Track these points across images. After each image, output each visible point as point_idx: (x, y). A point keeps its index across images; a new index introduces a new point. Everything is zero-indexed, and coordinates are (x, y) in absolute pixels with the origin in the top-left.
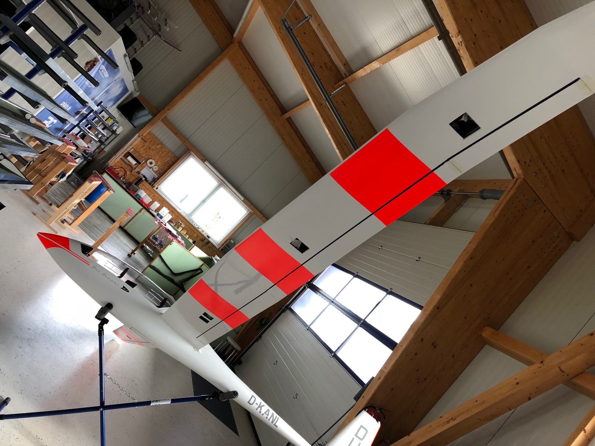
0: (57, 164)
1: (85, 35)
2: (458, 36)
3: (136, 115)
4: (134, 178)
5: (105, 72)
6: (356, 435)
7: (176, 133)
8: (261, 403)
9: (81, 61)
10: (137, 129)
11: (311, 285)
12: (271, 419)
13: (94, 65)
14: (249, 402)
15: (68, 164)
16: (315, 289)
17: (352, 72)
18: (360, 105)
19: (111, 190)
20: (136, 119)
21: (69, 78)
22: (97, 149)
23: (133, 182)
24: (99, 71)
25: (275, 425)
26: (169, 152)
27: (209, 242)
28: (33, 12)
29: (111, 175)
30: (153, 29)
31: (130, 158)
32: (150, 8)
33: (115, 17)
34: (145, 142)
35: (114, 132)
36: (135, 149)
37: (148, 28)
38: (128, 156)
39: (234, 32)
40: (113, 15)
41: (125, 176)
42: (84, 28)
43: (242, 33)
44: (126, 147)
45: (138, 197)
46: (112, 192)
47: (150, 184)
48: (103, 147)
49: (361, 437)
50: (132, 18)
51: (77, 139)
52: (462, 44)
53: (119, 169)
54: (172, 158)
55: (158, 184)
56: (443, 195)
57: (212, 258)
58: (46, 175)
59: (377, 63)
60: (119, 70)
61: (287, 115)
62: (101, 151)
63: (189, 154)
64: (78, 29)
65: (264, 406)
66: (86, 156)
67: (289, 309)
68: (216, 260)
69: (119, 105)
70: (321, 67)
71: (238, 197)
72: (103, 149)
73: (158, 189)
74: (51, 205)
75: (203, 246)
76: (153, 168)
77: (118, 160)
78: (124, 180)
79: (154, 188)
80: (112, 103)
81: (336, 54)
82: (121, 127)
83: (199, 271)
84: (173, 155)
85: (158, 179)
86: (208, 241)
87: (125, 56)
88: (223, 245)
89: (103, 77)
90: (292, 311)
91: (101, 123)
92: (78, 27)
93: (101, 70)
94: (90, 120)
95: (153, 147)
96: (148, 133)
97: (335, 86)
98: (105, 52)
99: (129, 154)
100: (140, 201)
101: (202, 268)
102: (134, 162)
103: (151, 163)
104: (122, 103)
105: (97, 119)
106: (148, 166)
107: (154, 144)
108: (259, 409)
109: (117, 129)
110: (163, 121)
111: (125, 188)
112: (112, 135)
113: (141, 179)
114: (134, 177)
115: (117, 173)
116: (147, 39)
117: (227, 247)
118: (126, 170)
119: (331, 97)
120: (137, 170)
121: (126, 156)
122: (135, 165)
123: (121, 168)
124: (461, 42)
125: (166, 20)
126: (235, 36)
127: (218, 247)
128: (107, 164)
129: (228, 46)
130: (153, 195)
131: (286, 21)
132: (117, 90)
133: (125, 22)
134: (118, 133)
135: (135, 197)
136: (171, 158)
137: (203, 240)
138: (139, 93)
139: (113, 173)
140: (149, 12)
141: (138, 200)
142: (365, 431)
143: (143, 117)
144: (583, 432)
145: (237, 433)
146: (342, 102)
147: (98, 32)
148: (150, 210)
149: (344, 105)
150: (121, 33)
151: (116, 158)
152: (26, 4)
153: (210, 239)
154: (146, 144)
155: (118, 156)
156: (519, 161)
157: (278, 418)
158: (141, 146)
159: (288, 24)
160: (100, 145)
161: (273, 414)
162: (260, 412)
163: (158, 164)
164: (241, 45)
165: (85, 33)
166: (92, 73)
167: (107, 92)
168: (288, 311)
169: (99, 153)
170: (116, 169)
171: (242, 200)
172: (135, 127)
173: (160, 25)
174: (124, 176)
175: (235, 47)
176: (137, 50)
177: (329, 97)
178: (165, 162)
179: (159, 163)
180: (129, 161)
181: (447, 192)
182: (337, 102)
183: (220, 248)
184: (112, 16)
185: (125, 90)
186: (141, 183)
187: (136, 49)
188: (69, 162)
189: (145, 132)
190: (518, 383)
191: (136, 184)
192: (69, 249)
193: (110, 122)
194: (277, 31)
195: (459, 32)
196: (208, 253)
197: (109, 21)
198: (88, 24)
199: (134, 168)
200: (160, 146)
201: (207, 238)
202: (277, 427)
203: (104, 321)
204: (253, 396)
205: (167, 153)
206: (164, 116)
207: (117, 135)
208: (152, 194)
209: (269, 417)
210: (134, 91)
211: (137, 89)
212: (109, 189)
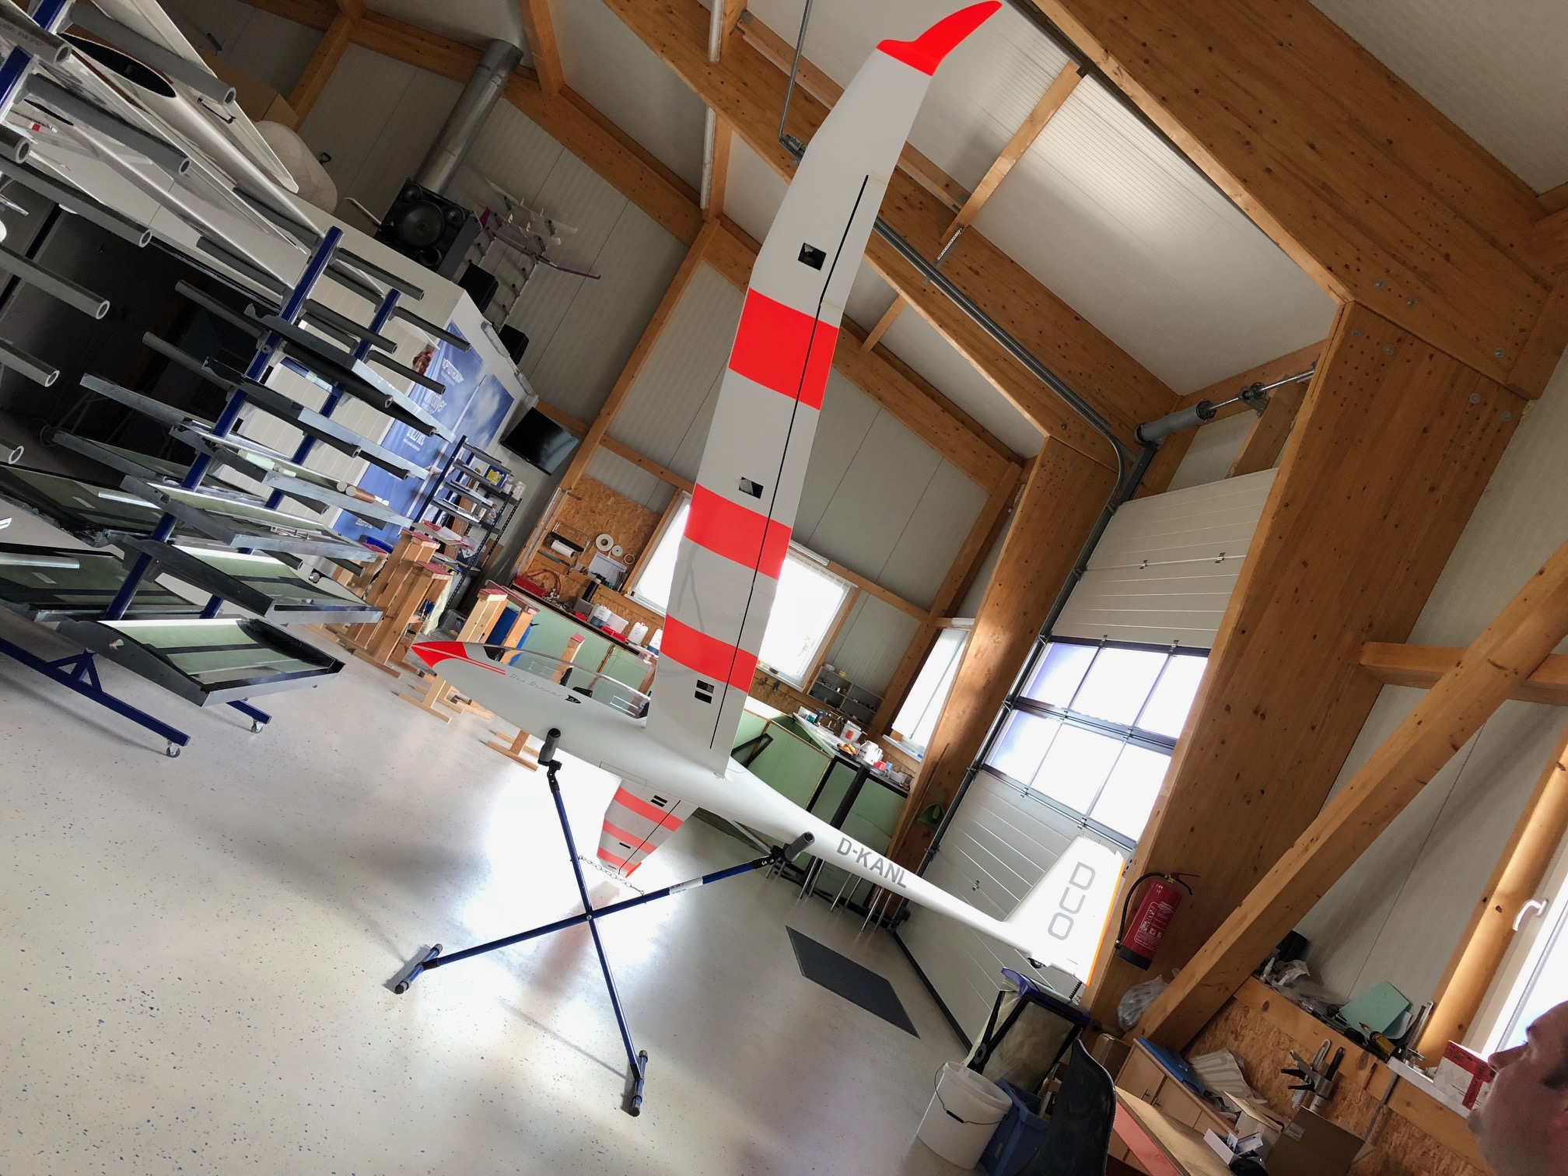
0: (411, 585)
1: (399, 308)
2: (1108, 58)
3: (546, 450)
4: (578, 586)
5: (454, 373)
6: (1071, 882)
7: (640, 460)
8: (863, 849)
9: (404, 356)
10: (554, 479)
11: (1017, 702)
12: (890, 875)
13: (429, 360)
14: (839, 851)
15: (433, 577)
16: (1028, 706)
17: (965, 196)
18: (1012, 262)
19: (529, 607)
20: (549, 457)
21: (393, 388)
22: (483, 544)
23: (577, 594)
24: (443, 373)
25: (899, 883)
26: (636, 506)
27: (778, 683)
28: (308, 297)
29: (527, 591)
30: (529, 250)
31: (557, 545)
32: (510, 209)
33: (444, 257)
34: (579, 499)
35: (506, 498)
36: (562, 523)
37: (517, 253)
38: (553, 542)
39: (699, 194)
40: (439, 252)
41: (558, 587)
42: (393, 295)
43: (719, 193)
44: (542, 523)
45: (596, 623)
46: (534, 612)
47: (615, 589)
48: (493, 536)
49: (1085, 884)
50: (479, 244)
51: (437, 529)
52: (1120, 71)
53: (540, 577)
54: (646, 518)
55: (632, 585)
56: (1249, 401)
57: (794, 716)
58: (396, 615)
59: (1004, 159)
60: (480, 361)
61: (871, 341)
62: (493, 547)
63: (681, 497)
64: (384, 302)
65: (869, 853)
66: (466, 566)
67: (982, 768)
68: (804, 718)
69: (503, 436)
70: (899, 209)
71: (815, 561)
72: (496, 542)
73: (635, 595)
74: (421, 675)
75: (768, 696)
76: (612, 553)
77: (534, 555)
78: (558, 596)
79: (626, 595)
80: (486, 436)
81: (921, 171)
82: (521, 483)
83: (765, 740)
84: (646, 511)
85: (629, 572)
86: (775, 681)
87: (484, 326)
88: (811, 681)
89: (453, 384)
90: (991, 770)
91: (477, 483)
92: (384, 298)
93: (445, 371)
94: (451, 481)
95: (600, 506)
96: (581, 479)
97: (942, 241)
98: (445, 329)
99: (553, 536)
100: (604, 630)
101: (768, 732)
102: (567, 551)
103: (605, 543)
104: (506, 431)
105: (464, 476)
106: (601, 552)
107: (600, 498)
108: (862, 860)
109: (513, 489)
110: (603, 442)
111: (565, 611)
112: (505, 504)
113: (593, 583)
114: (577, 583)
115: (539, 584)
116: (521, 279)
117: (823, 684)
118: (557, 573)
119: (938, 267)
120: (579, 566)
121: (547, 543)
122: (572, 556)
123: (545, 571)
124: (1118, 68)
125: (550, 222)
126: (704, 204)
127: (801, 690)
128: (513, 571)
129: (697, 233)
130: (627, 611)
131: (790, 138)
132: (488, 405)
133: (467, 257)
134: (518, 499)
135: (590, 624)
136: (644, 520)
137: (765, 683)
138: (537, 396)
139: (531, 586)
140: (511, 217)
141: (598, 629)
142: (1089, 873)
143: (560, 447)
144: (1558, 770)
145: (916, 1035)
146: (970, 268)
147: (417, 293)
148: (630, 644)
149: (975, 276)
150: (463, 284)
151: (527, 554)
152: (294, 288)
153: (779, 676)
154: (583, 504)
155: (531, 547)
156: (1330, 269)
157: (903, 872)
158: (572, 512)
159: (795, 142)
160: (488, 535)
161: (891, 867)
162: (865, 865)
163: (619, 542)
164: (724, 219)
165: (397, 304)
166: (432, 373)
167: (469, 413)
168: (982, 774)
169: (490, 553)
170: (535, 577)
171: (824, 566)
172: (550, 474)
173: (540, 239)
174: (555, 587)
175: (713, 229)
176: (507, 307)
177: (935, 270)
178: (635, 532)
179: (621, 537)
180: (557, 553)
181: (1254, 391)
182: (958, 274)
183: (806, 690)
184: (438, 256)
185: (506, 399)
186: (595, 592)
187: (504, 306)
188: (433, 573)
189: (573, 477)
190: (1419, 723)
191: (585, 598)
192: (466, 657)
193: (494, 479)
194: (779, 165)
195: (1106, 51)
196: (783, 707)
197: (434, 269)
198: (400, 285)
199: (571, 563)
200: (612, 499)
201: (772, 674)
202: (904, 886)
203: (554, 766)
204: (844, 839)
205: (632, 510)
206: (604, 432)
207: (516, 504)
208: (626, 609)
209: (884, 873)
210: (526, 397)
211: (530, 391)
212: (527, 607)
